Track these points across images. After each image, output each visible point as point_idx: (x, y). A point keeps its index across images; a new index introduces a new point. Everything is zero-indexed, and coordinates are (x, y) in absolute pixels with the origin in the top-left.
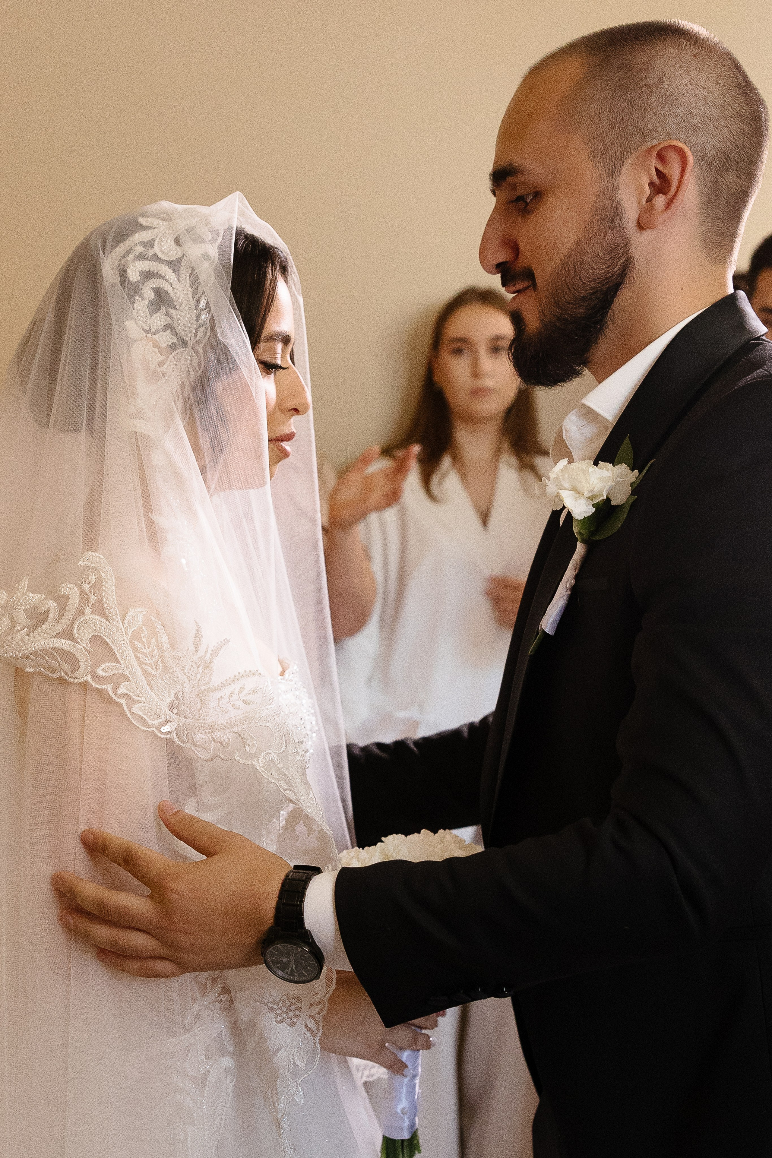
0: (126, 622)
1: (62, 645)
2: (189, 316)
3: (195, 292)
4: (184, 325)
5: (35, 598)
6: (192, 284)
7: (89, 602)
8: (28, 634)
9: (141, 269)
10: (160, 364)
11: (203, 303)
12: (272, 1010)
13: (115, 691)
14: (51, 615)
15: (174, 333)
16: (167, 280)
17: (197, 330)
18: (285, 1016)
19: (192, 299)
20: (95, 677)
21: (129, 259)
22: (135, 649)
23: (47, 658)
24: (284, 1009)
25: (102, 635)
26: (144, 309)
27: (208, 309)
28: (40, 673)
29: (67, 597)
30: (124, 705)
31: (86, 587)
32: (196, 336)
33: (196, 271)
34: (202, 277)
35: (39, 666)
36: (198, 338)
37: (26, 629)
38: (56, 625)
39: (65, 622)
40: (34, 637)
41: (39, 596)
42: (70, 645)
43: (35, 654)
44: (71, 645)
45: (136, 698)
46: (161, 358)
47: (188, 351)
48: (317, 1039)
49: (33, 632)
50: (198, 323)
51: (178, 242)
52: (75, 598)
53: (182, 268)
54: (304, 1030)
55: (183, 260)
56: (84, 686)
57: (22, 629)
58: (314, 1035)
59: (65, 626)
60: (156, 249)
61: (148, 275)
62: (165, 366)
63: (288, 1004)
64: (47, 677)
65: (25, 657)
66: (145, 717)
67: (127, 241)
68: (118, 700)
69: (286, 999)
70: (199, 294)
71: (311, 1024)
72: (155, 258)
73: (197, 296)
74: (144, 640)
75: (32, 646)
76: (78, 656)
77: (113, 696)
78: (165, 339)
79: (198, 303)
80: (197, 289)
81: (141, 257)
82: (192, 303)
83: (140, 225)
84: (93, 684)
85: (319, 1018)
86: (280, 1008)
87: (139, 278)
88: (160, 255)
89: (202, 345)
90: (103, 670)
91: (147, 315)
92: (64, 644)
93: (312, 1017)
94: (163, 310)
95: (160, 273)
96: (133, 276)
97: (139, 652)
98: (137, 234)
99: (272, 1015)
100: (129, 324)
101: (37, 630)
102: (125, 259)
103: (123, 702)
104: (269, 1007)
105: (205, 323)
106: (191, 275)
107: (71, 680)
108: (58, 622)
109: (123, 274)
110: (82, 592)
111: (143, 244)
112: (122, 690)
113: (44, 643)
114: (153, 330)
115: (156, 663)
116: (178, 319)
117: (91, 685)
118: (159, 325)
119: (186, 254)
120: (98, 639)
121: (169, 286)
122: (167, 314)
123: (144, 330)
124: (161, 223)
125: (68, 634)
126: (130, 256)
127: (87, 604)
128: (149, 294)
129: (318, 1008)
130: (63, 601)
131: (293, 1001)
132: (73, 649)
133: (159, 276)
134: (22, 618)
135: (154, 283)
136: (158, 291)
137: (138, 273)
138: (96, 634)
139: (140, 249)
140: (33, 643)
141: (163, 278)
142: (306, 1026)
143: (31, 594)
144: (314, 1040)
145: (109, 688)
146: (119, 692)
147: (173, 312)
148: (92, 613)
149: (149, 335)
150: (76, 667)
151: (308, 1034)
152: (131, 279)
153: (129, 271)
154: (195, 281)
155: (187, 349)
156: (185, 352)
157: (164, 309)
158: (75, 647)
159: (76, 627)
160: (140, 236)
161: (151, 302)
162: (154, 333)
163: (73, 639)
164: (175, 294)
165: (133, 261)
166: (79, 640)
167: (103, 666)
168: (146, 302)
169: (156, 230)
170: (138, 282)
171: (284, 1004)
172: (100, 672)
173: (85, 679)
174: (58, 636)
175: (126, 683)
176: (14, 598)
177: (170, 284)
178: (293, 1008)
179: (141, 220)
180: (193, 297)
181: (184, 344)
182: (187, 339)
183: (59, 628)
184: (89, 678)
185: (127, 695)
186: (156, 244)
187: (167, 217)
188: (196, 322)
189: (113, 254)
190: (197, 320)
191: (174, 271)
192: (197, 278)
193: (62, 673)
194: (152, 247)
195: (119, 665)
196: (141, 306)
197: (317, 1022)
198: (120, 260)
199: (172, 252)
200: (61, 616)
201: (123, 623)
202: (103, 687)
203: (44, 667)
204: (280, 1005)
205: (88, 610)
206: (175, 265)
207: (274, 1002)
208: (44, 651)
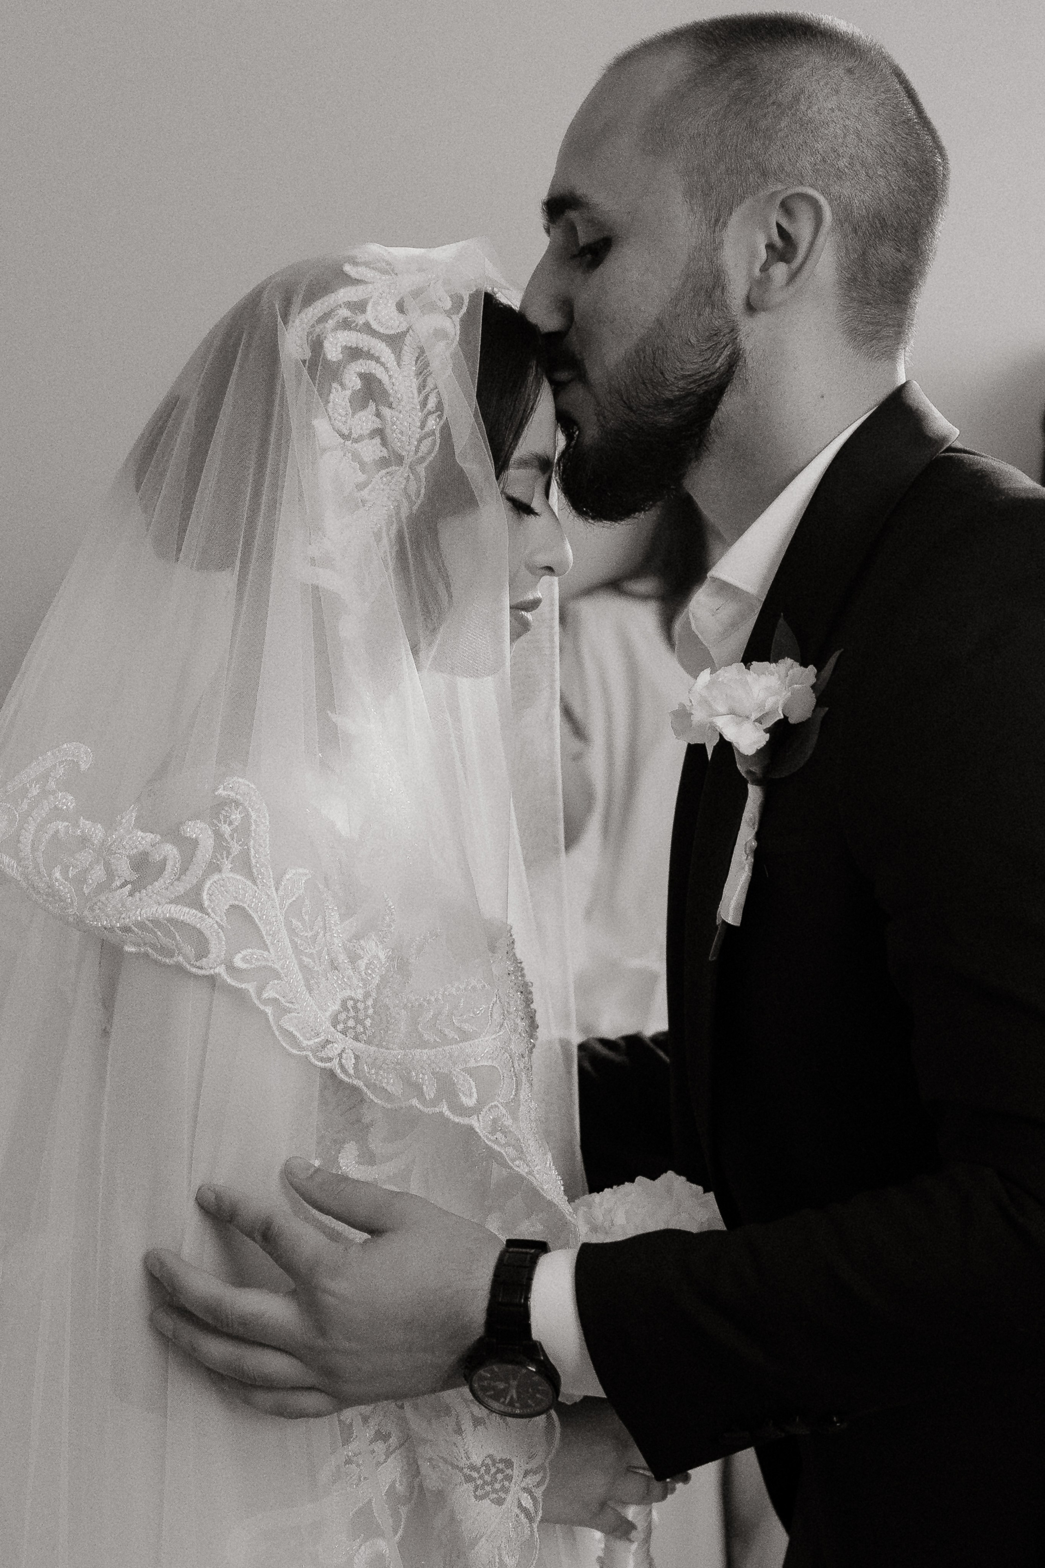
0: (281, 888)
1: (184, 915)
2: (410, 420)
3: (422, 387)
4: (402, 433)
5: (144, 839)
6: (419, 374)
7: (229, 853)
8: (131, 894)
9: (345, 344)
10: (360, 487)
11: (432, 403)
12: (469, 1479)
13: (259, 994)
14: (169, 868)
15: (384, 443)
16: (383, 364)
17: (420, 441)
18: (488, 1488)
19: (416, 394)
20: (231, 968)
21: (327, 325)
22: (292, 931)
23: (159, 933)
24: (487, 1478)
25: (245, 905)
26: (344, 403)
27: (439, 413)
28: (146, 955)
29: (195, 843)
30: (269, 1015)
31: (226, 829)
32: (416, 452)
33: (427, 354)
34: (435, 365)
35: (145, 944)
36: (420, 454)
37: (129, 886)
38: (176, 883)
39: (189, 880)
40: (140, 899)
41: (152, 836)
42: (196, 916)
43: (141, 925)
44: (198, 917)
45: (288, 1005)
46: (361, 478)
47: (402, 471)
48: (535, 1526)
49: (140, 892)
50: (424, 431)
51: (401, 308)
52: (207, 843)
53: (405, 348)
54: (518, 1511)
55: (408, 335)
56: (212, 981)
57: (123, 885)
58: (531, 1520)
59: (189, 886)
60: (369, 316)
61: (354, 353)
62: (366, 490)
63: (493, 1470)
64: (156, 962)
65: (126, 929)
66: (298, 1035)
67: (326, 298)
68: (262, 1007)
69: (490, 1463)
70: (427, 389)
71: (527, 1502)
72: (367, 328)
73: (425, 391)
74: (306, 918)
75: (138, 913)
76: (207, 933)
77: (256, 1002)
78: (371, 450)
79: (424, 404)
80: (425, 381)
81: (346, 325)
82: (416, 401)
83: (348, 276)
84: (229, 980)
85: (539, 1493)
86: (481, 1477)
87: (341, 356)
88: (375, 325)
89: (425, 465)
90: (244, 959)
91: (348, 413)
92: (186, 914)
93: (526, 1490)
94: (372, 406)
95: (372, 352)
96: (333, 351)
97: (297, 935)
98: (342, 290)
99: (470, 1486)
100: (321, 425)
101: (146, 890)
102: (321, 326)
103: (269, 1010)
104: (465, 1475)
105: (433, 433)
106: (418, 358)
107: (194, 970)
108: (178, 879)
109: (317, 346)
110: (218, 835)
111: (349, 305)
112: (268, 994)
113: (155, 910)
114: (354, 436)
115: (320, 953)
116: (394, 424)
117: (224, 981)
118: (364, 428)
119: (414, 327)
120: (238, 911)
121: (384, 373)
122: (378, 415)
123: (342, 436)
124: (378, 277)
125: (193, 899)
126: (330, 321)
127: (225, 856)
128: (352, 380)
129: (537, 1478)
130: (189, 847)
131: (501, 1466)
132: (200, 923)
133: (369, 355)
134: (124, 869)
135: (362, 366)
136: (368, 379)
137: (340, 349)
138: (237, 903)
139: (344, 312)
140: (139, 909)
141: (377, 360)
142: (520, 1505)
143: (140, 833)
144: (531, 1527)
145: (250, 987)
146: (265, 995)
147: (386, 411)
148: (232, 870)
149: (348, 443)
150: (202, 952)
151: (522, 1516)
152: (329, 357)
153: (326, 344)
154: (423, 370)
155: (402, 469)
156: (399, 473)
157: (374, 406)
158: (203, 920)
159: (206, 889)
160: (345, 294)
161: (354, 393)
162: (356, 441)
163: (202, 909)
164: (392, 386)
165: (335, 329)
166: (210, 910)
167: (244, 952)
168: (348, 393)
169: (371, 286)
170: (339, 363)
171: (488, 1471)
172: (238, 962)
173: (217, 971)
174: (176, 901)
175: (276, 982)
176: (114, 836)
177: (387, 370)
178: (500, 1476)
179: (347, 268)
180: (420, 392)
181: (400, 460)
182: (404, 453)
183: (181, 888)
184: (221, 970)
185: (276, 1000)
186: (370, 305)
187: (388, 269)
188: (419, 430)
189: (303, 315)
190: (422, 427)
191: (394, 351)
192: (427, 365)
193: (181, 959)
194: (363, 311)
195: (266, 953)
196: (340, 397)
197: (534, 1499)
198: (313, 326)
199: (393, 323)
200: (184, 870)
201: (277, 890)
202: (243, 986)
203: (153, 946)
204: (483, 1470)
205: (227, 865)
206: (395, 341)
207: (473, 1468)
208: (156, 922)
